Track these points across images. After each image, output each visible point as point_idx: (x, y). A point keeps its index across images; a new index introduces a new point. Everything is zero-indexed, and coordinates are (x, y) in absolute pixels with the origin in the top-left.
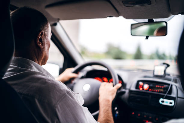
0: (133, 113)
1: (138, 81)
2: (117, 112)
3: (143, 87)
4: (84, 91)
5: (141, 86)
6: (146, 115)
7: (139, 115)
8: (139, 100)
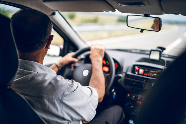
0: (129, 95)
1: (134, 66)
2: (115, 94)
3: (138, 71)
4: (83, 76)
5: (136, 70)
6: (140, 97)
7: (134, 97)
8: (134, 83)
